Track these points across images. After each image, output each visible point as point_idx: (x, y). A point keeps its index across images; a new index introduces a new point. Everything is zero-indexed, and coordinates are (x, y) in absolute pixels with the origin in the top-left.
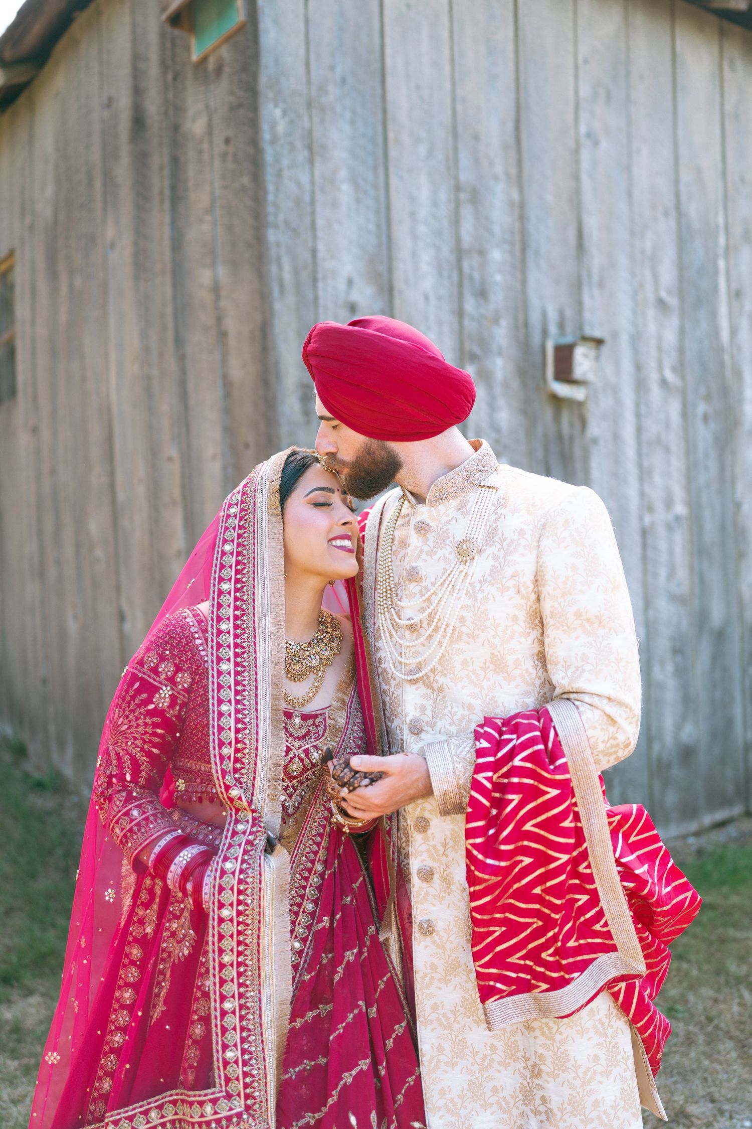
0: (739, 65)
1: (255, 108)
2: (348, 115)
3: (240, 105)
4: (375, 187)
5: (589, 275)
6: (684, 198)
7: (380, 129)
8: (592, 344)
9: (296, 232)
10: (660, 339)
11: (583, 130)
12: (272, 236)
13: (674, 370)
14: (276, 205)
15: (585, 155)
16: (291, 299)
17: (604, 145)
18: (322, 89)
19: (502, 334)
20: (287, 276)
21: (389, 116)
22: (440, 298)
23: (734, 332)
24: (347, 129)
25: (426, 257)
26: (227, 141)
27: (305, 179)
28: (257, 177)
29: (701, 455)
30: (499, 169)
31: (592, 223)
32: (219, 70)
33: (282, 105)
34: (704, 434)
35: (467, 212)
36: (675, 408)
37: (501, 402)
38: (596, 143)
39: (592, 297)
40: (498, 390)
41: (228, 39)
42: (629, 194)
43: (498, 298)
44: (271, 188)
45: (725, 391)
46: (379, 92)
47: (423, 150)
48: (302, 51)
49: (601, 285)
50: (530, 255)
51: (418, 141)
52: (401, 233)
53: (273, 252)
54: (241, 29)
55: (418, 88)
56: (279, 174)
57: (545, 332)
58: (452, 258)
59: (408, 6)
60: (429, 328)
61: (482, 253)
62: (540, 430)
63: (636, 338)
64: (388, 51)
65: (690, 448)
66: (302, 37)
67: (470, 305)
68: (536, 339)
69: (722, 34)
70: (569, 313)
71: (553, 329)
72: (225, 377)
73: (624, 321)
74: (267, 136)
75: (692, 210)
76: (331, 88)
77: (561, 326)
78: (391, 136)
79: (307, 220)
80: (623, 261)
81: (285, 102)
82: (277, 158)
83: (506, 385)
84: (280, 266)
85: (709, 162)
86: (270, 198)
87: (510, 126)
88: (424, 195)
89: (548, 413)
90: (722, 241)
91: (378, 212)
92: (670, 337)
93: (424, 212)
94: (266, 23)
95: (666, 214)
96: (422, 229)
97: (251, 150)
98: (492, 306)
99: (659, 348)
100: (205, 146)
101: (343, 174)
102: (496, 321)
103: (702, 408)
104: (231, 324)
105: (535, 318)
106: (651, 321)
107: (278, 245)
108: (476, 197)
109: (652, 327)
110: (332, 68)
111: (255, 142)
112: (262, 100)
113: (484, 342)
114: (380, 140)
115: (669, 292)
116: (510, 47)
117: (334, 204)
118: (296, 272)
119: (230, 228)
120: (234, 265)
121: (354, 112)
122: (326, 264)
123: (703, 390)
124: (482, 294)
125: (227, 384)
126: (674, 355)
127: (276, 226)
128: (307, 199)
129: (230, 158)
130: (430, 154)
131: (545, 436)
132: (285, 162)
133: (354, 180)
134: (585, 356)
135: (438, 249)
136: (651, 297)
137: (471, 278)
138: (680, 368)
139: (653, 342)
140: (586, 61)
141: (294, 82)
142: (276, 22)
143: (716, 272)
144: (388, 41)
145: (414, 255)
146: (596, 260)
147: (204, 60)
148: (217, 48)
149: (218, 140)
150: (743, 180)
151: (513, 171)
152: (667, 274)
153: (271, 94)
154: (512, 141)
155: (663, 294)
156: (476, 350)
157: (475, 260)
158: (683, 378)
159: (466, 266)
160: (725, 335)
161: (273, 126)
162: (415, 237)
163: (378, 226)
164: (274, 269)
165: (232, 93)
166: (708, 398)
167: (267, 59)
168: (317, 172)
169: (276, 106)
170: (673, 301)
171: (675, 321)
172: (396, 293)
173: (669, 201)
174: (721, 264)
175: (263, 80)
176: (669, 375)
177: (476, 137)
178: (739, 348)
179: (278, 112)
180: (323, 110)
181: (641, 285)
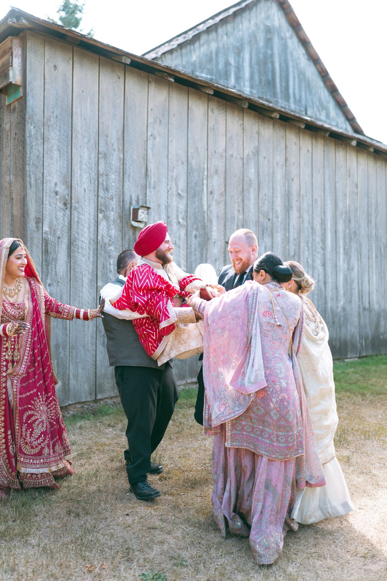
0: (216, 111)
1: (24, 125)
2: (58, 128)
3: (20, 123)
4: (67, 152)
5: (150, 184)
6: (190, 158)
7: (70, 133)
8: (146, 209)
9: (37, 167)
10: (177, 207)
11: (149, 134)
12: (28, 168)
13: (183, 219)
14: (29, 157)
15: (150, 142)
16: (34, 189)
17: (158, 139)
18: (49, 119)
19: (114, 204)
20: (33, 181)
21: (73, 128)
22: (90, 190)
23: (209, 206)
24: (58, 133)
25: (85, 176)
26: (16, 134)
27: (41, 150)
28: (24, 148)
29: (193, 250)
30: (115, 147)
31: (151, 166)
32: (14, 109)
33: (33, 125)
34: (194, 242)
35: (102, 161)
36: (183, 232)
37: (112, 227)
38: (155, 138)
39: (150, 191)
40: (111, 223)
41: (17, 100)
42: (168, 156)
43: (113, 192)
44: (28, 152)
45: (204, 227)
46: (71, 121)
47: (86, 140)
48: (42, 107)
49: (154, 188)
50: (126, 176)
51: (84, 137)
52: (76, 168)
53: (28, 173)
54: (21, 98)
55: (85, 119)
56: (31, 148)
57: (131, 203)
58: (96, 177)
59: (83, 91)
60: (85, 200)
61: (107, 175)
62: (127, 237)
63: (167, 207)
64: (74, 107)
65: (188, 247)
66: (42, 102)
67: (101, 193)
68: (127, 206)
69: (209, 100)
70: (140, 197)
71: (134, 203)
72: (12, 213)
73: (163, 201)
74: (28, 135)
75: (194, 163)
76: (52, 119)
77: (138, 201)
78: (74, 135)
79: (41, 163)
80: (164, 180)
81: (35, 123)
82: (31, 142)
83: (114, 221)
84: (30, 178)
85: (202, 146)
86: (28, 155)
87: (120, 132)
88: (86, 155)
89: (131, 232)
90: (206, 174)
91: (68, 161)
92: (182, 207)
93: (85, 161)
94: (29, 98)
95: (182, 163)
96: (84, 167)
97: (23, 139)
98: (110, 194)
99: (177, 211)
100: (9, 134)
101: (55, 148)
102: (112, 199)
103: (194, 233)
104: (14, 196)
105: (127, 198)
106: (174, 202)
107: (30, 171)
108: (105, 157)
109: (175, 203)
110: (53, 112)
111: (24, 136)
112: (27, 123)
113: (106, 206)
114: (70, 136)
115: (182, 191)
116: (122, 105)
117: (51, 158)
118: (36, 180)
119: (15, 163)
120: (16, 176)
121: (60, 127)
122: (47, 178)
123: (195, 227)
124: (107, 190)
125: (12, 216)
126: (183, 213)
127: (29, 165)
128: (41, 156)
129: (16, 139)
130: (89, 141)
131: (129, 239)
132: (34, 144)
133: (59, 150)
134: (143, 213)
135: (90, 174)
136: (175, 193)
137: (103, 184)
138: (186, 218)
139: (175, 208)
140: (152, 110)
141: (38, 117)
142: (33, 97)
143: (203, 184)
144: (74, 103)
145: (81, 175)
146: (153, 179)
147: (10, 105)
148: (14, 102)
149: (13, 133)
150: (215, 152)
151: (121, 148)
152: (182, 184)
153: (30, 121)
154: (121, 137)
155: (180, 192)
156: (103, 209)
157: (105, 177)
158: (187, 222)
159: (100, 180)
160: (205, 207)
161: (30, 132)
162: (81, 169)
163: (67, 166)
164: (28, 179)
165: (18, 118)
166: (197, 229)
167: (29, 110)
168: (45, 147)
169: (31, 125)
170: (184, 194)
171: (185, 202)
172: (73, 188)
173: (184, 159)
174: (205, 182)
175: (27, 116)
176: (181, 220)
177: (107, 136)
178: (211, 212)
179: (32, 127)
180: (49, 126)
181: (171, 188)
